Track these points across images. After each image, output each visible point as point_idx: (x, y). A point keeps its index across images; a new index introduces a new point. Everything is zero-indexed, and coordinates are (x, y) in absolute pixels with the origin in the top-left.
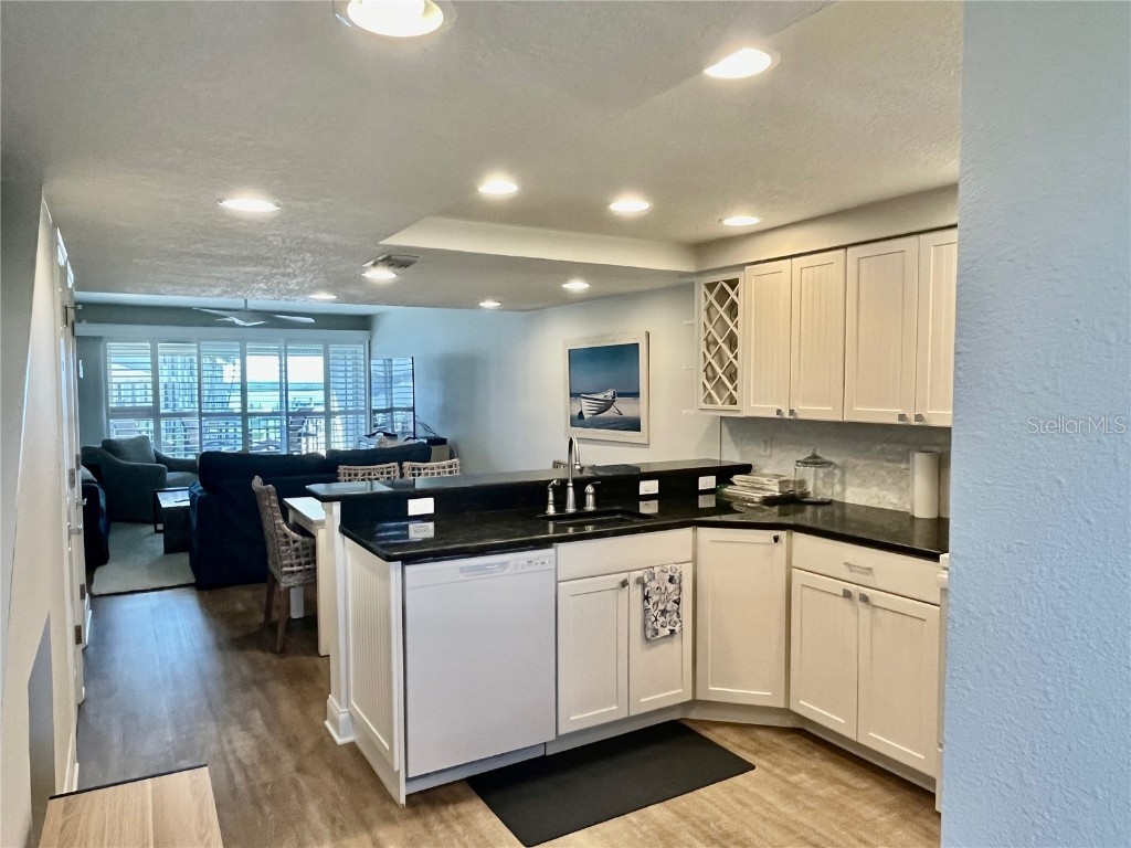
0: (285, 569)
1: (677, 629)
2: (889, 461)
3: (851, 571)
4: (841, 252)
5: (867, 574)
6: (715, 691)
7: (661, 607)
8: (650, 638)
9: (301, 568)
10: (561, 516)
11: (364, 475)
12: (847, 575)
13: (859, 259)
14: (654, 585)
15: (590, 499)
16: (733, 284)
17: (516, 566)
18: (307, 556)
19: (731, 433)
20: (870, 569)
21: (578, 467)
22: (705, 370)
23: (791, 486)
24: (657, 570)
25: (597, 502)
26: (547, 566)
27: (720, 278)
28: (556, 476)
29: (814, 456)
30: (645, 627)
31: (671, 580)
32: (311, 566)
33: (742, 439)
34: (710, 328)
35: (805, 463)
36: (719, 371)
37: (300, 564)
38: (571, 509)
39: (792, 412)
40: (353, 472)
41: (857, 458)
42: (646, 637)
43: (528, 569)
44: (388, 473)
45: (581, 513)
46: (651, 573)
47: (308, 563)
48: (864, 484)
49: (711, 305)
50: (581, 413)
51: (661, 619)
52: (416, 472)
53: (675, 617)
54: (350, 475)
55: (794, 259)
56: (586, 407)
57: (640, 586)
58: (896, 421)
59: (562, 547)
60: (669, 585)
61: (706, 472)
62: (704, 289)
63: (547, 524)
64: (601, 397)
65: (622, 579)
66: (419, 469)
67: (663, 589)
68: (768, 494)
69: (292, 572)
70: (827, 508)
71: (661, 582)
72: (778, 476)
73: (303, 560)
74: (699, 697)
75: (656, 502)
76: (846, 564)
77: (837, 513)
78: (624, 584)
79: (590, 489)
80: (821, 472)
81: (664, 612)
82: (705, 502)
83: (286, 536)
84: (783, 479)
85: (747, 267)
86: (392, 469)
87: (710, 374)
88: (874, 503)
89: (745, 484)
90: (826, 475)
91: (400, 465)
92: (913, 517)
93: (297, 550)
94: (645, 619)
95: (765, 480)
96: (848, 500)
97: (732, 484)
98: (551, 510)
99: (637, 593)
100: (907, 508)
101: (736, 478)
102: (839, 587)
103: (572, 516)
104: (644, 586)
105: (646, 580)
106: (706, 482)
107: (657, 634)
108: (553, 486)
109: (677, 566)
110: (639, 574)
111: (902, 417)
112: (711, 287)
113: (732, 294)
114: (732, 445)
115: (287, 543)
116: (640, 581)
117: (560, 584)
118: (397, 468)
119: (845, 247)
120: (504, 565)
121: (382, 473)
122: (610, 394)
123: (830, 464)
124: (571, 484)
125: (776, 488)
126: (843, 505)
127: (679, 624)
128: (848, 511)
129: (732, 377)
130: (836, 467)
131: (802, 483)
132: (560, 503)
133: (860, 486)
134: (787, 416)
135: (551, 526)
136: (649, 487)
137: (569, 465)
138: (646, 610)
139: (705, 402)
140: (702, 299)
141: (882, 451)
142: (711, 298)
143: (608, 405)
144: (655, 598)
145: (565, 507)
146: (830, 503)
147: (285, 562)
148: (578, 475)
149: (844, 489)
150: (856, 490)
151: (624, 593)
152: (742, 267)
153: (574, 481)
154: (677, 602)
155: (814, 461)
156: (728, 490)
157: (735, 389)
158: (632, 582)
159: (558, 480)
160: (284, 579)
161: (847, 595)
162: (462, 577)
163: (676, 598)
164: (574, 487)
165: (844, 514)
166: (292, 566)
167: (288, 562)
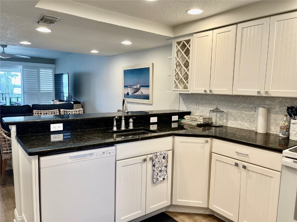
0: (4, 152)
1: (166, 177)
2: (246, 111)
3: (238, 155)
4: (235, 26)
5: (246, 157)
6: (179, 201)
7: (160, 169)
8: (155, 181)
10: (119, 131)
12: (237, 157)
13: (243, 28)
14: (157, 160)
15: (131, 125)
16: (188, 41)
17: (97, 155)
19: (183, 100)
20: (247, 155)
21: (126, 111)
22: (175, 76)
23: (207, 120)
24: (158, 154)
25: (134, 126)
26: (111, 154)
27: (183, 39)
28: (117, 115)
29: (217, 109)
30: (153, 178)
31: (164, 158)
33: (187, 102)
34: (178, 59)
35: (213, 111)
36: (181, 76)
38: (123, 128)
39: (211, 91)
41: (233, 110)
42: (153, 181)
43: (103, 156)
44: (54, 113)
45: (127, 130)
46: (156, 155)
48: (235, 119)
49: (179, 50)
50: (128, 92)
51: (160, 174)
53: (165, 173)
54: (38, 114)
55: (214, 30)
56: (130, 91)
57: (151, 161)
58: (256, 94)
59: (119, 146)
60: (163, 160)
61: (175, 114)
62: (176, 44)
63: (113, 135)
64: (135, 87)
65: (144, 159)
66: (67, 112)
67: (161, 161)
68: (199, 123)
70: (221, 128)
71: (160, 159)
72: (202, 116)
74: (173, 204)
75: (156, 125)
76: (236, 152)
77: (224, 130)
78: (145, 160)
79: (131, 120)
80: (219, 115)
81: (161, 171)
82: (174, 125)
83: (4, 138)
84: (204, 117)
85: (194, 35)
86: (56, 112)
87: (177, 78)
88: (239, 127)
89: (189, 119)
90: (220, 116)
92: (256, 132)
94: (153, 175)
95: (197, 117)
96: (228, 126)
97: (184, 119)
98: (115, 129)
99: (150, 164)
100: (253, 129)
101: (186, 117)
102: (233, 162)
103: (124, 131)
104: (153, 161)
105: (154, 158)
106: (175, 118)
107: (158, 180)
108: (116, 119)
109: (166, 152)
110: (151, 156)
111: (259, 92)
112: (179, 43)
113: (188, 46)
114: (184, 104)
115: (5, 141)
116: (151, 159)
117: (117, 162)
118: (58, 111)
119: (236, 24)
120: (91, 154)
121: (52, 113)
122: (139, 86)
123: (223, 111)
124: (123, 118)
125: (202, 121)
126: (226, 127)
127: (166, 176)
128: (228, 130)
129: (187, 78)
130: (225, 113)
131: (211, 119)
132: (119, 126)
133: (234, 120)
134: (208, 92)
135: (115, 135)
136: (154, 120)
137: (123, 111)
138: (154, 171)
139: (175, 88)
140: (175, 48)
141: (243, 107)
142: (179, 47)
143: (137, 90)
144: (157, 166)
145: (121, 127)
146: (222, 126)
148: (126, 115)
149: (227, 122)
150: (232, 122)
151: (144, 165)
152: (192, 34)
153: (125, 117)
154: (166, 167)
155: (217, 110)
156: (183, 121)
157: (187, 83)
158: (148, 159)
159: (118, 116)
161: (237, 165)
162: (70, 161)
163: (166, 165)
164: (124, 119)
165: (227, 131)
166: (7, 150)
167: (5, 149)
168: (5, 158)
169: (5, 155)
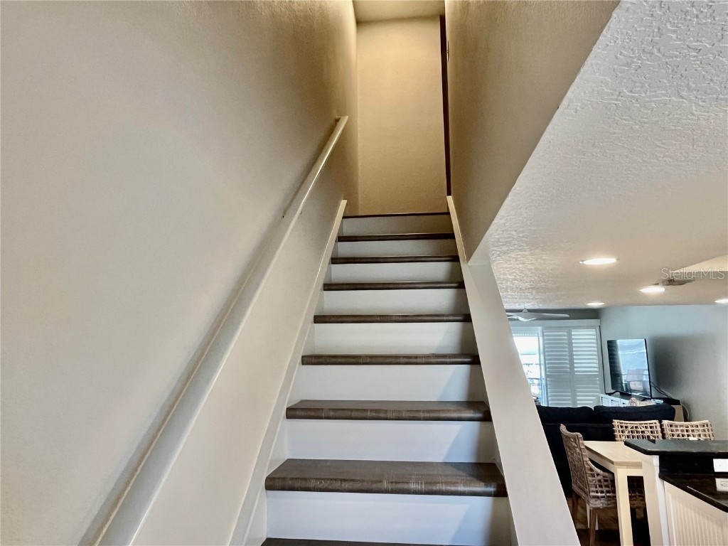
0: (592, 494)
9: (603, 495)
11: (632, 428)
18: (607, 486)
32: (611, 494)
37: (602, 492)
40: (624, 425)
44: (651, 427)
47: (608, 492)
52: (674, 428)
54: (622, 427)
66: (676, 426)
69: (598, 497)
73: (605, 489)
83: (591, 470)
86: (654, 425)
91: (660, 422)
93: (600, 481)
115: (593, 476)
118: (658, 424)
121: (646, 427)
147: (592, 489)
160: (592, 501)
166: (597, 493)
167: (594, 489)
168: (594, 506)
169: (594, 500)
